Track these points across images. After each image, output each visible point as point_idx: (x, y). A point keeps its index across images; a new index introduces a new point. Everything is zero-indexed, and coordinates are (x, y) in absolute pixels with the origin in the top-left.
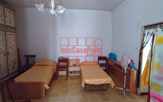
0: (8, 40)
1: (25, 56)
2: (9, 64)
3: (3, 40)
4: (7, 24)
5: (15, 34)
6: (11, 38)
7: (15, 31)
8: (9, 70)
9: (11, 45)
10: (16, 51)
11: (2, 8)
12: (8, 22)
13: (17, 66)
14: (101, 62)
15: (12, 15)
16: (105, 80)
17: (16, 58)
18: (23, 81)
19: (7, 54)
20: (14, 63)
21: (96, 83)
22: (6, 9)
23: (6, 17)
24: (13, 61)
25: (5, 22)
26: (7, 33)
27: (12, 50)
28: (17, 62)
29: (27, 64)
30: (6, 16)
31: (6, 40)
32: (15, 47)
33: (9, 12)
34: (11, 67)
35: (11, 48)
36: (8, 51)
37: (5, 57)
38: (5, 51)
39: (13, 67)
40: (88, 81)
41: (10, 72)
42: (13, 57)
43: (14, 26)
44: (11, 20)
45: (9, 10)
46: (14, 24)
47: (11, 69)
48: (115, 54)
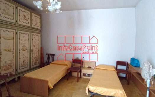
0: (32, 40)
1: (47, 54)
2: (32, 60)
3: (28, 39)
4: (33, 26)
5: (39, 35)
6: (36, 38)
7: (39, 32)
8: (31, 65)
9: (35, 43)
10: (39, 49)
11: (30, 14)
12: (34, 24)
13: (39, 63)
14: (120, 67)
15: (38, 19)
16: (115, 92)
17: (38, 55)
18: (32, 77)
19: (31, 51)
20: (37, 60)
21: (103, 92)
22: (33, 14)
23: (32, 21)
24: (35, 57)
25: (31, 25)
26: (32, 34)
27: (36, 49)
28: (39, 59)
29: (48, 61)
30: (32, 19)
31: (31, 40)
32: (38, 46)
33: (36, 16)
34: (34, 63)
35: (34, 46)
36: (32, 49)
37: (29, 53)
38: (29, 49)
39: (36, 63)
40: (92, 89)
41: (32, 67)
42: (36, 54)
43: (39, 28)
44: (37, 23)
45: (35, 15)
46: (40, 26)
47: (33, 64)
48: (139, 60)
